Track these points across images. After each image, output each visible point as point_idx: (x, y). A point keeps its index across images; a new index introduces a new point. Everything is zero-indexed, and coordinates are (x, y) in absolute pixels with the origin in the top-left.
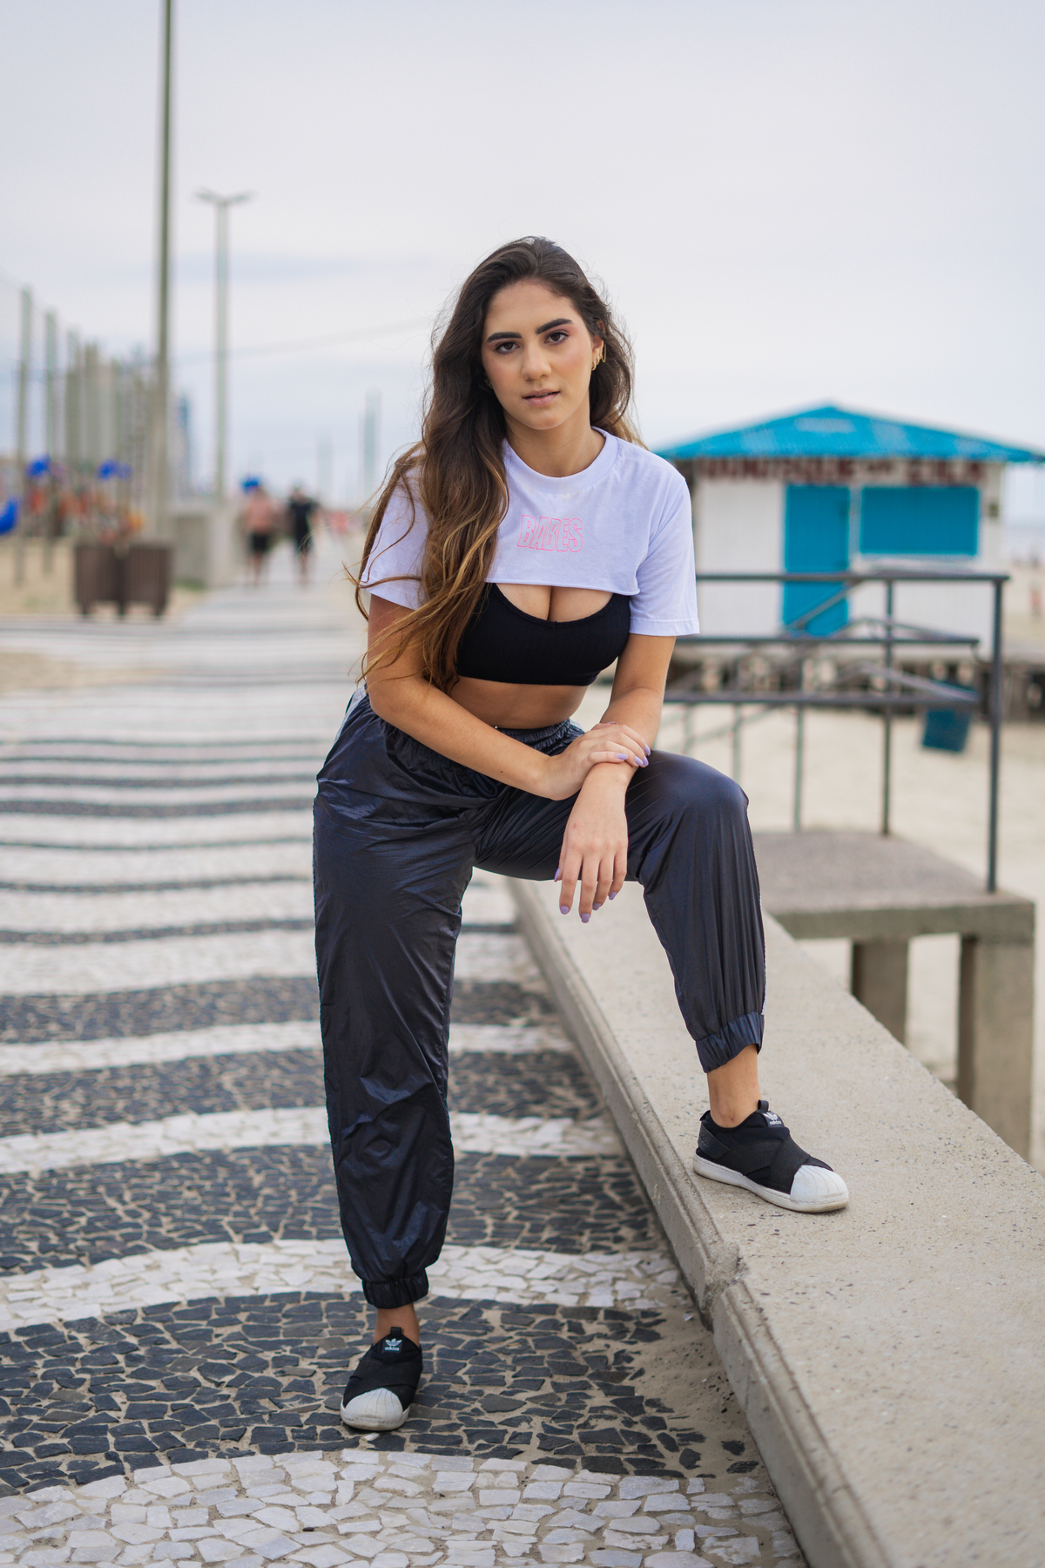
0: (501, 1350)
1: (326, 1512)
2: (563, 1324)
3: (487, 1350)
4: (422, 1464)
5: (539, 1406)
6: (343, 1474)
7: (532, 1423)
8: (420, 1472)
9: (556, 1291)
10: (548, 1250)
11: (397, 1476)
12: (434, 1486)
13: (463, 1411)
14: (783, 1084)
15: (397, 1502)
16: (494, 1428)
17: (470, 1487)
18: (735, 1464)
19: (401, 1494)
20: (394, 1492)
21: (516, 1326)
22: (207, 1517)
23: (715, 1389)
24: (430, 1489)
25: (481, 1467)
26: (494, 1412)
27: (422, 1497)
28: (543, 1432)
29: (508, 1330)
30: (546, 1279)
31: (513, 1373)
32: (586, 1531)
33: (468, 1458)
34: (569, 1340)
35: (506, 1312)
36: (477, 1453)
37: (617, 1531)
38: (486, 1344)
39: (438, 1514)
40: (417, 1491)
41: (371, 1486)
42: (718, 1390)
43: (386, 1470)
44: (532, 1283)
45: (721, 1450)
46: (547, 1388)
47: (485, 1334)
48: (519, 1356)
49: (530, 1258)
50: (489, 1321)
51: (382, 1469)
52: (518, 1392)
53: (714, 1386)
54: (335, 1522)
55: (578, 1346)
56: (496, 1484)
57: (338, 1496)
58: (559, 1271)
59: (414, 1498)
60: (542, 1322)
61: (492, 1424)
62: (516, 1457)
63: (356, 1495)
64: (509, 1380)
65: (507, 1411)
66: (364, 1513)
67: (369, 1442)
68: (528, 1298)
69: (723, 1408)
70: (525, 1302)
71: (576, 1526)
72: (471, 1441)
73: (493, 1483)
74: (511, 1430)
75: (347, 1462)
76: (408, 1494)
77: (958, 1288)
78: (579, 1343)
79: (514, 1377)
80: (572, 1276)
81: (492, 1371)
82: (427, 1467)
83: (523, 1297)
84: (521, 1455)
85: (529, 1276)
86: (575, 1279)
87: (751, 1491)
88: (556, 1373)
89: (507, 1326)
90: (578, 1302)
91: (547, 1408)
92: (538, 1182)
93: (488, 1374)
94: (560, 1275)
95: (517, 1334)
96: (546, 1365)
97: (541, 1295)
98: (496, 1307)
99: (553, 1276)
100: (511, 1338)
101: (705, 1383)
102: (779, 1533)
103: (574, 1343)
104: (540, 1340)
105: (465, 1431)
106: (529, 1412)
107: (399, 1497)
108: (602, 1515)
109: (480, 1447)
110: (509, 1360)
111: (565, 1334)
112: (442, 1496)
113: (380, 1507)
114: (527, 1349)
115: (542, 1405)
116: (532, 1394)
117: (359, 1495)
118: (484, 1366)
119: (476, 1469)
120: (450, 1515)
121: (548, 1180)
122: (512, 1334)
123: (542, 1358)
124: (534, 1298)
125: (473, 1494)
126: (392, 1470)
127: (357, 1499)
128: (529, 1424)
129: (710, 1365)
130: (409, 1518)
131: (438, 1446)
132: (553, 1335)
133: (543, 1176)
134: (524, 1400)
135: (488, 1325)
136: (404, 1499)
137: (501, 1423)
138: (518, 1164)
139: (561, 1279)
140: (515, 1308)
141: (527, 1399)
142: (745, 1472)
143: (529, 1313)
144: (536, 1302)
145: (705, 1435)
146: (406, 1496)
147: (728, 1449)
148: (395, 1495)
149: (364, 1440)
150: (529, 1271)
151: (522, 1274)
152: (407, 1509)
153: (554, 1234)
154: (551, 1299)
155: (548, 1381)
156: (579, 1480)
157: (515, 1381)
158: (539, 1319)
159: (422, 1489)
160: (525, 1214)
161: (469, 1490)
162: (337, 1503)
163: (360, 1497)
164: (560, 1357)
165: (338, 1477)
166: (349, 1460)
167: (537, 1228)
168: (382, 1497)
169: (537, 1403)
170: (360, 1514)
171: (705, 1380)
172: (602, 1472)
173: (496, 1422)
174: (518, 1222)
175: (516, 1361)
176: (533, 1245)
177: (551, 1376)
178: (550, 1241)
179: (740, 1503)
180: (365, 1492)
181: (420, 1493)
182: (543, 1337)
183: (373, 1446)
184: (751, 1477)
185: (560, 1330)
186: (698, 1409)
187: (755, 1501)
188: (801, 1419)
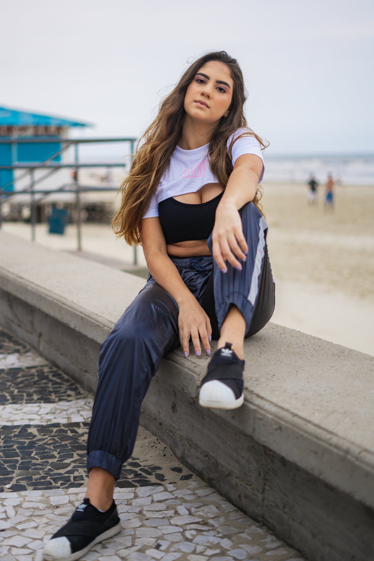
0: (45, 444)
1: (6, 521)
2: (67, 430)
3: (39, 444)
4: (40, 494)
5: (77, 464)
6: (5, 503)
7: (79, 471)
8: (41, 498)
9: (55, 418)
10: (40, 403)
11: (31, 501)
12: (51, 503)
13: (44, 470)
15: (37, 513)
16: (63, 476)
17: (69, 502)
18: (182, 476)
19: (38, 509)
20: (33, 508)
21: (46, 433)
23: (154, 447)
24: (50, 505)
25: (68, 492)
26: (59, 469)
27: (48, 509)
28: (87, 474)
29: (44, 435)
30: (47, 414)
31: (57, 452)
32: (135, 513)
33: (60, 489)
34: (73, 436)
35: (38, 428)
36: (62, 487)
37: (149, 511)
38: (37, 442)
39: (60, 515)
40: (45, 507)
41: (21, 507)
42: (156, 447)
43: (24, 499)
44: (43, 416)
45: (172, 472)
46: (76, 457)
47: (34, 438)
48: (55, 445)
49: (35, 407)
50: (32, 432)
51: (22, 499)
52: (65, 459)
53: (153, 446)
54: (13, 525)
55: (79, 438)
57: (8, 514)
58: (51, 410)
59: (44, 510)
60: (57, 431)
61: (61, 474)
62: (81, 486)
63: (16, 512)
64: (58, 456)
65: (65, 468)
66: (25, 519)
67: (8, 489)
68: (45, 422)
69: (164, 454)
70: (44, 424)
71: (129, 511)
72: (56, 483)
73: (78, 499)
74: (72, 476)
75: (3, 499)
76: (41, 508)
78: (79, 437)
79: (58, 454)
80: (58, 412)
81: (46, 452)
82: (43, 496)
83: (42, 422)
84: (83, 485)
85: (39, 413)
86: (60, 413)
87: (197, 486)
88: (76, 450)
89: (42, 434)
90: (68, 421)
91: (82, 465)
92: (19, 378)
93: (46, 454)
94: (53, 411)
95: (49, 436)
96: (70, 447)
97: (49, 420)
98: (32, 427)
99: (50, 412)
100: (47, 438)
101: (148, 445)
102: (221, 502)
103: (77, 438)
104: (61, 437)
105: (50, 478)
106: (74, 467)
107: (37, 511)
108: (138, 505)
109: (62, 484)
110: (52, 447)
111: (70, 434)
112: (57, 507)
113: (31, 516)
114: (56, 442)
115: (79, 463)
116: (71, 460)
117: (18, 512)
118: (42, 451)
119: (66, 494)
120: (66, 515)
121: (23, 376)
122: (46, 437)
123: (66, 445)
124: (47, 422)
125: (72, 504)
126: (27, 499)
127: (18, 514)
128: (78, 472)
129: (145, 438)
130: (48, 518)
131: (42, 486)
132: (65, 435)
133: (20, 375)
134: (69, 462)
135: (33, 434)
136: (40, 511)
137: (65, 473)
138: (5, 372)
139: (54, 413)
140: (41, 426)
141: (70, 462)
142: (189, 479)
143: (49, 427)
144: (49, 423)
145: (161, 467)
146: (40, 510)
147: (175, 471)
148: (35, 510)
149: (6, 488)
150: (38, 412)
151: (36, 412)
152: (44, 515)
153: (39, 397)
154: (55, 421)
155: (75, 454)
156: (117, 492)
157: (60, 456)
158: (55, 429)
159: (46, 505)
160: (21, 390)
161: (69, 503)
162: (9, 517)
163: (19, 512)
164: (74, 444)
165: (3, 505)
166: (4, 497)
167: (30, 395)
168: (29, 511)
169: (76, 463)
170: (24, 520)
171: (147, 444)
172: (125, 487)
173: (63, 473)
174: (20, 394)
175: (54, 447)
176: (32, 402)
177: (75, 452)
178: (38, 399)
179: (195, 492)
180: (20, 510)
181: (46, 507)
182: (61, 436)
183: (11, 490)
184: (193, 481)
185: (67, 433)
186: (151, 457)
187: (201, 490)
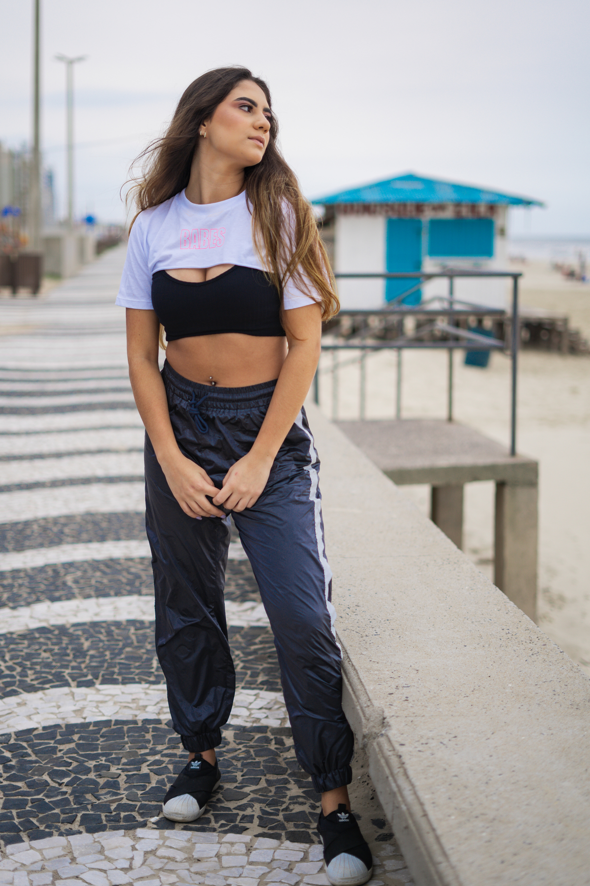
0: (234, 758)
1: (126, 874)
2: (272, 740)
3: (226, 758)
4: (186, 838)
5: (258, 796)
6: (137, 846)
7: (254, 808)
8: (183, 844)
9: (267, 717)
10: (261, 689)
11: (171, 847)
12: (193, 854)
14: (405, 593)
15: (171, 866)
16: (230, 812)
17: (216, 854)
18: (380, 835)
19: (173, 859)
20: (169, 858)
21: (243, 741)
22: (51, 878)
23: (366, 783)
24: (191, 856)
25: (224, 840)
26: (231, 801)
27: (186, 862)
28: (261, 814)
29: (238, 744)
30: (261, 709)
31: (242, 773)
32: (289, 884)
33: (215, 834)
34: (275, 750)
35: (237, 732)
36: (220, 830)
37: (308, 884)
38: (225, 754)
39: (196, 873)
40: (183, 858)
41: (155, 855)
42: (368, 784)
43: (164, 843)
44: (253, 711)
45: (371, 825)
46: (263, 784)
47: (224, 747)
48: (245, 762)
49: (251, 695)
50: (226, 738)
51: (161, 842)
52: (245, 786)
53: (365, 782)
54: (131, 881)
55: (281, 754)
56: (232, 852)
57: (134, 862)
58: (268, 703)
59: (181, 862)
60: (259, 738)
61: (229, 809)
62: (245, 832)
63: (145, 861)
64: (240, 778)
65: (238, 800)
66: (150, 874)
67: (153, 823)
68: (250, 722)
69: (372, 797)
70: (248, 725)
71: (283, 881)
72: (216, 822)
73: (230, 851)
74: (241, 813)
75: (140, 838)
76: (177, 860)
77: (523, 738)
78: (281, 752)
79: (242, 776)
80: (276, 707)
81: (229, 772)
82: (189, 840)
83: (247, 722)
84: (247, 831)
85: (250, 707)
86: (278, 709)
87: (391, 854)
88: (268, 773)
89: (238, 741)
90: (281, 724)
91: (263, 798)
92: (255, 644)
93: (227, 775)
94: (269, 706)
95: (244, 747)
96: (262, 768)
97: (258, 720)
98: (231, 728)
99: (265, 707)
100: (240, 749)
101: (360, 779)
102: (409, 883)
103: (279, 753)
104: (258, 750)
105: (213, 814)
106: (252, 800)
107: (172, 862)
108: (299, 873)
109: (222, 826)
110: (239, 765)
111: (273, 746)
112: (199, 860)
113: (161, 869)
114: (249, 756)
115: (260, 795)
116: (254, 788)
117: (148, 861)
118: (224, 769)
119: (220, 842)
120: (204, 874)
121: (261, 642)
122: (241, 746)
123: (259, 763)
124: (254, 722)
125: (218, 859)
126: (167, 843)
127: (146, 864)
128: (252, 809)
129: (362, 767)
130: (178, 877)
131: (196, 826)
132: (266, 747)
133: (258, 640)
134: (248, 792)
135: (226, 740)
136: (176, 864)
137: (235, 809)
138: (243, 632)
139: (270, 709)
140: (242, 729)
141: (251, 791)
142: (386, 840)
143: (251, 732)
144: (255, 725)
145: (360, 815)
146: (176, 861)
147: (375, 825)
148: (169, 860)
149: (150, 822)
150: (251, 703)
151: (246, 706)
152: (177, 870)
153: (265, 678)
154: (264, 722)
155: (263, 778)
156: (284, 848)
157: (243, 779)
158: (258, 736)
159: (186, 856)
160: (247, 665)
161: (215, 856)
162: (133, 867)
163: (147, 862)
164: (270, 762)
165: (134, 848)
166: (141, 836)
167: (255, 675)
168: (161, 862)
169: (257, 794)
170: (148, 875)
171: (360, 777)
172: (298, 842)
173: (232, 808)
174: (243, 671)
175: (243, 765)
176: (253, 686)
177: (265, 775)
178: (262, 683)
179: (384, 863)
180: (151, 858)
181: (185, 859)
182: (259, 748)
183: (155, 826)
184: (390, 844)
185: (270, 743)
186: (356, 797)
187: (393, 861)
188: (430, 839)
